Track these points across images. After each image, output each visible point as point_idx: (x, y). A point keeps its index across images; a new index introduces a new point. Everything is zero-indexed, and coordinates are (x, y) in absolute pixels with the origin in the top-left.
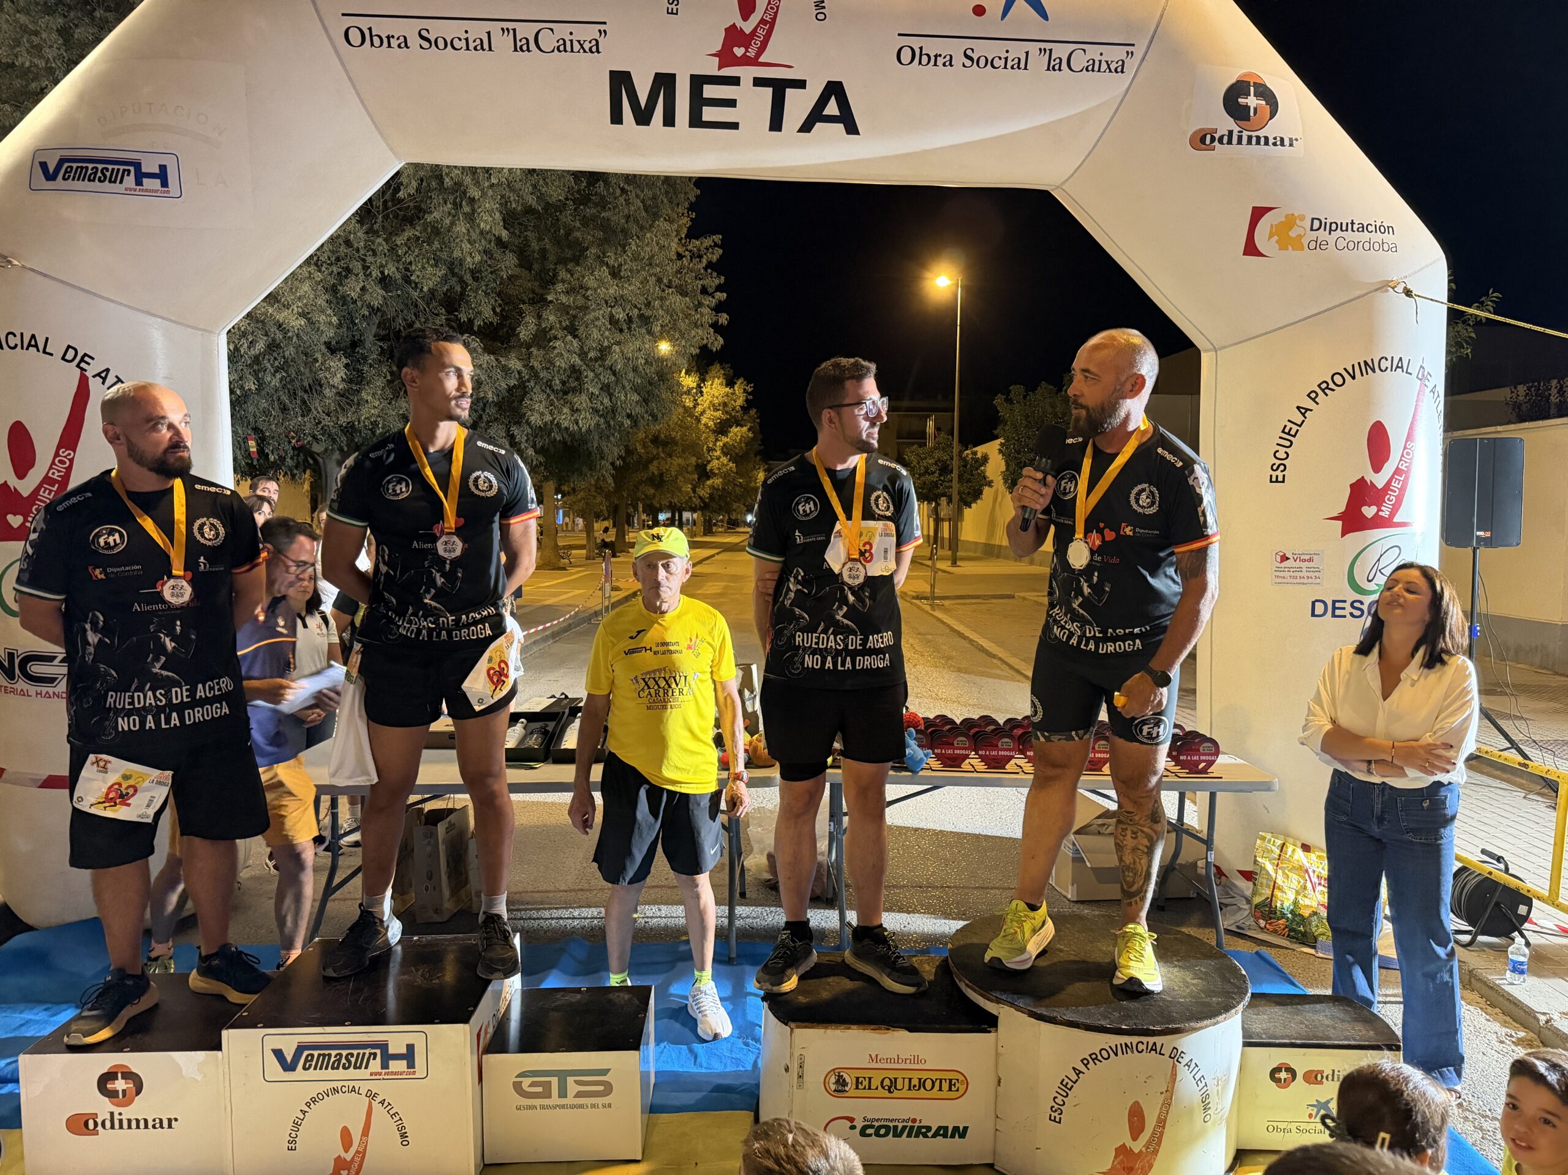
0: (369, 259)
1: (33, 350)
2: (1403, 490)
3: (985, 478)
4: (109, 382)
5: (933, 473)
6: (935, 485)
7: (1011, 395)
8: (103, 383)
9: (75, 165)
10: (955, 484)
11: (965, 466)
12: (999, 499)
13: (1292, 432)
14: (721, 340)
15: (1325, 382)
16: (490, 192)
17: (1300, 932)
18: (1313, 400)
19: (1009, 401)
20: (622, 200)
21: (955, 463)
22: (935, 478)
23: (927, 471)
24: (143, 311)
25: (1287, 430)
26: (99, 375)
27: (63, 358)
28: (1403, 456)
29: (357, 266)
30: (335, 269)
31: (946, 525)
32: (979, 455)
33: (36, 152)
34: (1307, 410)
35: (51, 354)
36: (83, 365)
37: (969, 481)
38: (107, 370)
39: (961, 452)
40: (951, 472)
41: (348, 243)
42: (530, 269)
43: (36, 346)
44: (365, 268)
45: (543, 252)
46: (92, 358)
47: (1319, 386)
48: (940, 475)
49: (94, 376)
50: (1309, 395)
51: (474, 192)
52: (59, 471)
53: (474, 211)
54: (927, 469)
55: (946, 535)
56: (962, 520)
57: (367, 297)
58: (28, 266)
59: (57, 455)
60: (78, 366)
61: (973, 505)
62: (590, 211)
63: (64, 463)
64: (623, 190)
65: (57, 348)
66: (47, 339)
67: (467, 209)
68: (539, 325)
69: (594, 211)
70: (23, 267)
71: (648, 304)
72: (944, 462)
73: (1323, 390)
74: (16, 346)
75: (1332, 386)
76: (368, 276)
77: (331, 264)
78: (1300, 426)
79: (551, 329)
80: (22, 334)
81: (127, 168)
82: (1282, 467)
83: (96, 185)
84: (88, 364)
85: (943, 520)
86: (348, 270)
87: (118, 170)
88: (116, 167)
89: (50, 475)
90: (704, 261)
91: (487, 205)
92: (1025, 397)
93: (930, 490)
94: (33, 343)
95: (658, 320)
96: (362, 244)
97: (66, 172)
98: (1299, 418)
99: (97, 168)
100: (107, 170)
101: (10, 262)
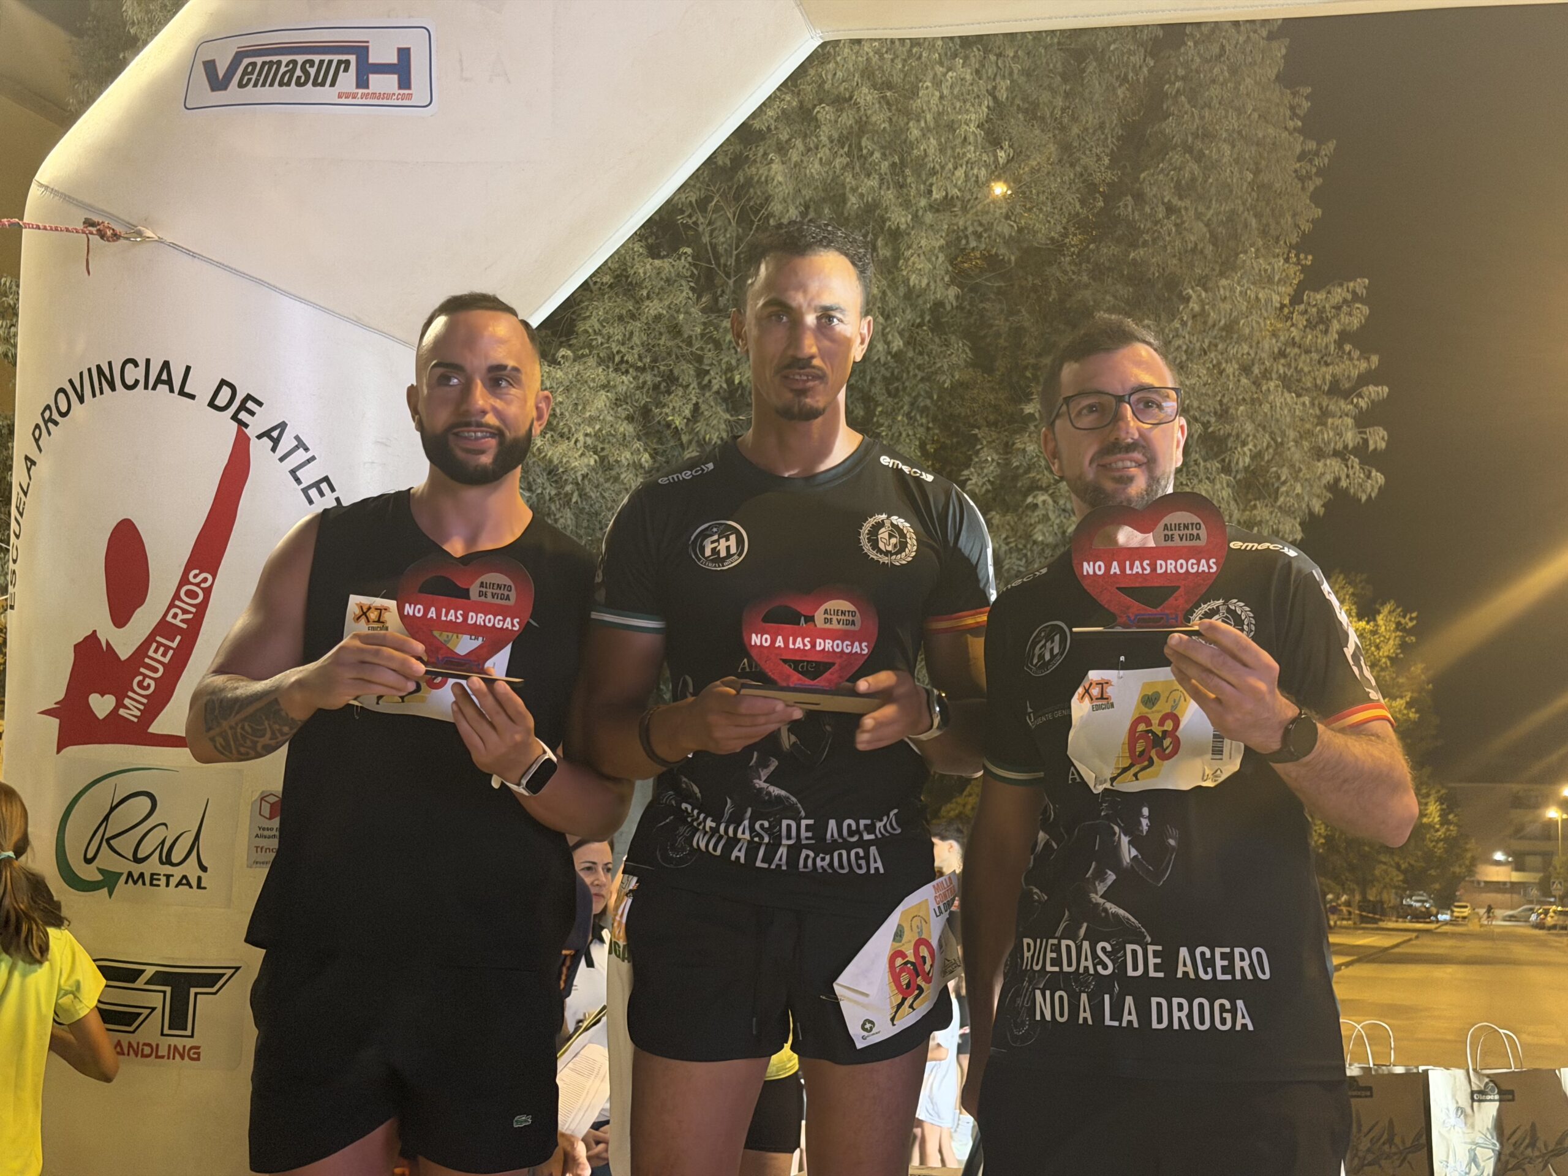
0: (709, 355)
1: (163, 388)
4: (282, 449)
8: (274, 449)
9: (259, 61)
14: (1379, 478)
16: (929, 217)
20: (1169, 225)
24: (348, 319)
26: (267, 434)
27: (212, 404)
29: (686, 371)
30: (648, 377)
33: (204, 42)
35: (192, 397)
36: (243, 416)
38: (282, 426)
41: (675, 330)
42: (989, 370)
43: (169, 382)
44: (701, 373)
45: (1018, 332)
46: (260, 404)
49: (259, 437)
51: (899, 218)
52: (185, 612)
53: (897, 256)
57: (700, 426)
58: (169, 239)
59: (184, 580)
60: (235, 418)
62: (1108, 251)
63: (195, 596)
64: (1170, 209)
65: (202, 385)
66: (188, 369)
67: (885, 252)
68: (1008, 463)
69: (1114, 250)
70: (160, 241)
71: (1223, 414)
74: (137, 382)
76: (704, 388)
77: (643, 370)
79: (1029, 469)
80: (148, 361)
81: (344, 57)
83: (292, 92)
84: (252, 413)
86: (671, 379)
87: (330, 62)
88: (327, 58)
89: (169, 618)
90: (1336, 326)
91: (923, 242)
94: (164, 377)
95: (1244, 444)
96: (698, 330)
97: (245, 73)
99: (295, 62)
100: (311, 63)
101: (139, 234)
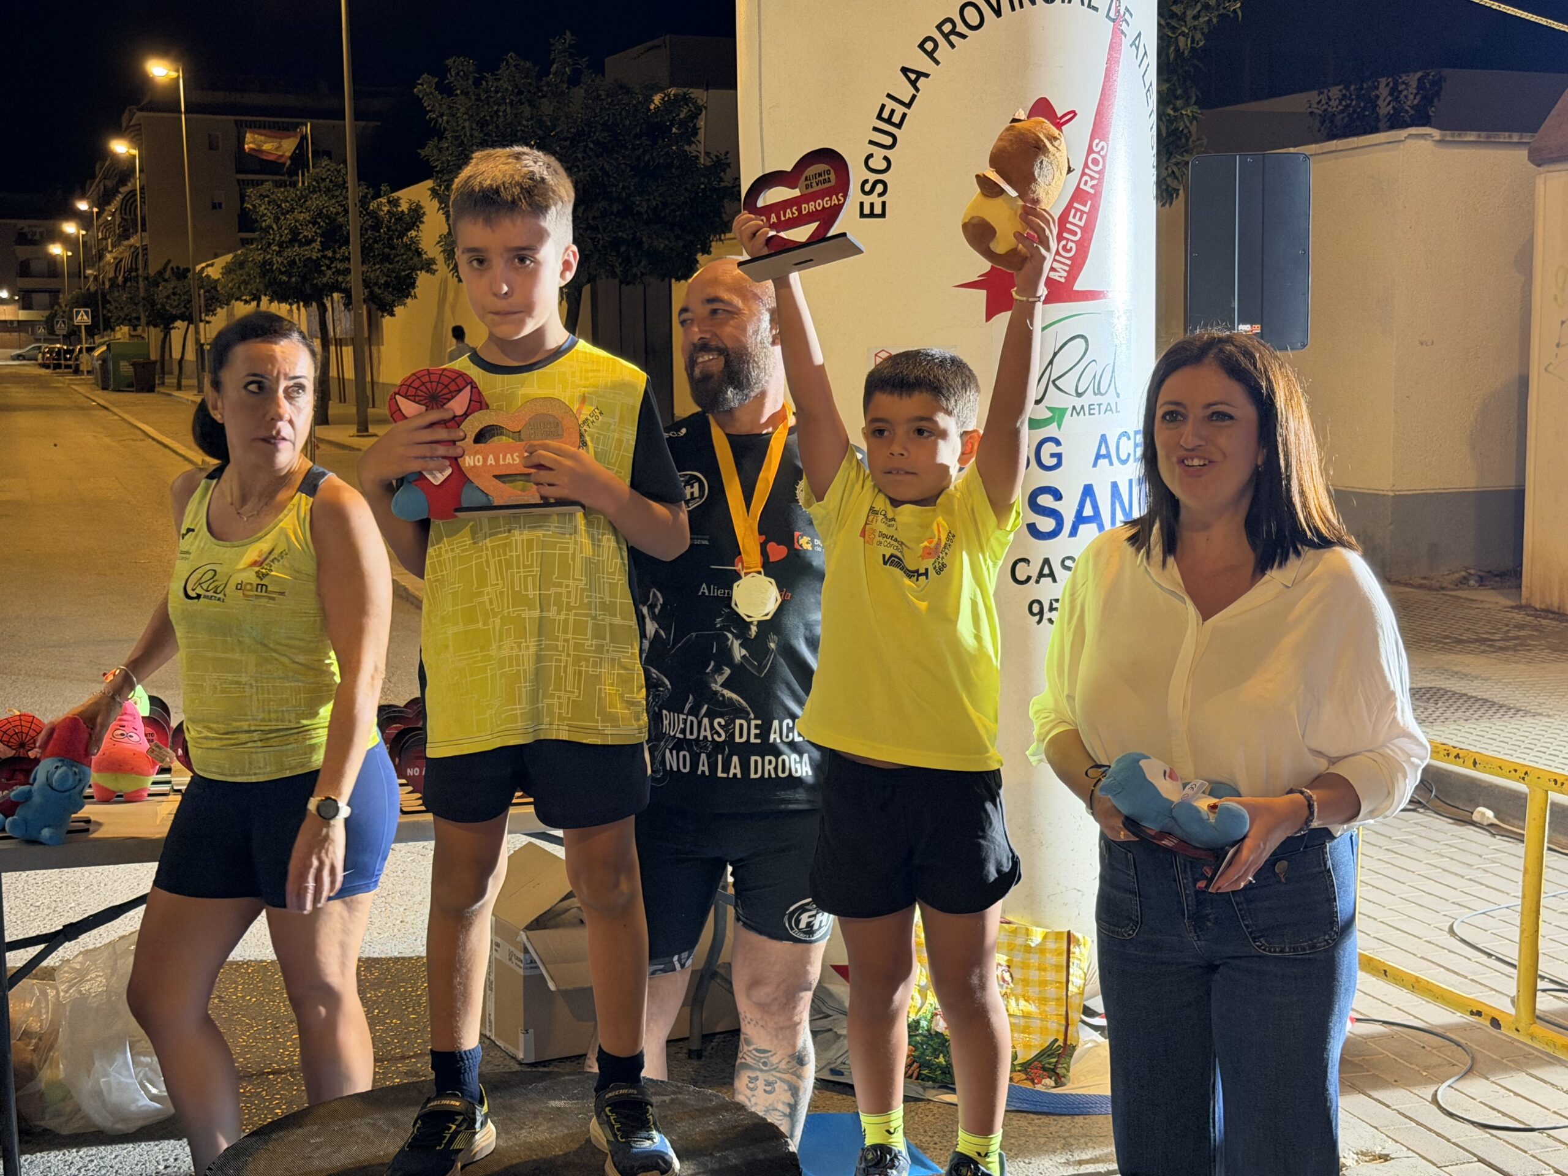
2: (1088, 230)
3: (418, 253)
5: (310, 242)
6: (314, 266)
7: (451, 78)
10: (357, 268)
11: (376, 227)
12: (451, 296)
13: (896, 119)
15: (949, 20)
17: (939, 1066)
18: (930, 54)
19: (446, 90)
21: (353, 225)
22: (313, 251)
23: (295, 238)
25: (885, 115)
28: (1086, 165)
31: (348, 352)
32: (404, 207)
34: (920, 75)
37: (386, 258)
39: (364, 202)
40: (347, 242)
47: (939, 27)
48: (325, 246)
50: (921, 46)
54: (295, 233)
55: (349, 374)
56: (380, 343)
61: (398, 310)
72: (331, 219)
73: (946, 36)
75: (961, 28)
78: (908, 105)
82: (880, 188)
85: (339, 343)
92: (477, 83)
93: (304, 279)
98: (905, 91)
